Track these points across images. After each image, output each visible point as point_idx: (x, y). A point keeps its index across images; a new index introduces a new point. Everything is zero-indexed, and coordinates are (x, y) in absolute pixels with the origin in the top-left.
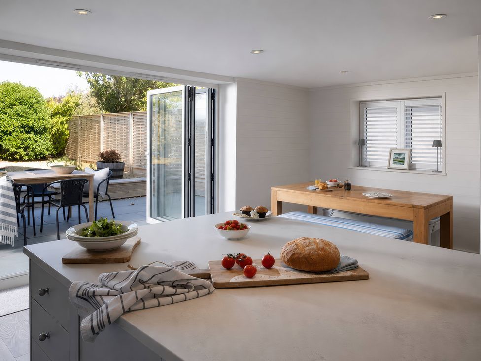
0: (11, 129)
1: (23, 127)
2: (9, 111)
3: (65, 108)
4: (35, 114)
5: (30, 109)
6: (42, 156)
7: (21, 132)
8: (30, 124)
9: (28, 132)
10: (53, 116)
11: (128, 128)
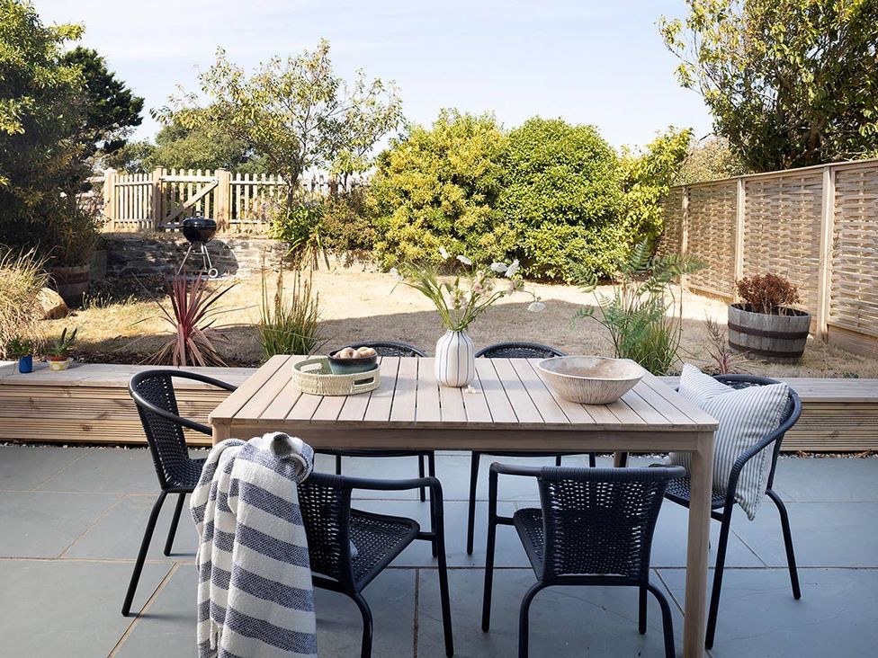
0: (538, 215)
1: (561, 210)
2: (537, 177)
3: (652, 166)
4: (587, 183)
5: (577, 171)
6: (600, 274)
7: (559, 223)
8: (576, 204)
9: (572, 223)
10: (627, 185)
11: (817, 210)
